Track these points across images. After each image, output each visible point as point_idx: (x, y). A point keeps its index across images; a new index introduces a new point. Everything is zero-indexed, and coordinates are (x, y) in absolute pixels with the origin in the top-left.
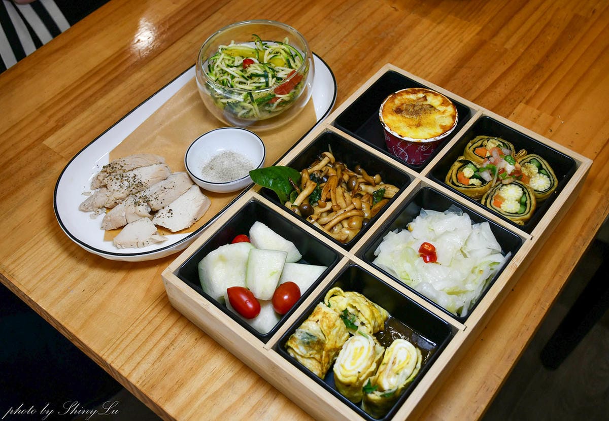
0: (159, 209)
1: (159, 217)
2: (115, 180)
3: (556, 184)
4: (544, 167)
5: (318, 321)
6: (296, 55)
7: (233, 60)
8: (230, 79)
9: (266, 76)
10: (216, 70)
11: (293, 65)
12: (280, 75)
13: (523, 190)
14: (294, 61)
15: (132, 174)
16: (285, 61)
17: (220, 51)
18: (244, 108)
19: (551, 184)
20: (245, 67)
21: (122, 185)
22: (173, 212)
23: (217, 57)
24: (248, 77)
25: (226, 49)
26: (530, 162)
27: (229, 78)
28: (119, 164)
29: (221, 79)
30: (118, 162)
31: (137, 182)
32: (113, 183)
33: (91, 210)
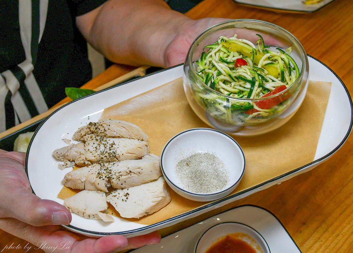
0: (118, 188)
1: (115, 196)
2: (94, 140)
6: (294, 69)
7: (229, 54)
8: (215, 75)
9: (253, 83)
10: (208, 59)
11: (287, 77)
12: (269, 85)
14: (290, 75)
15: (111, 141)
16: (279, 71)
17: (219, 41)
18: (217, 110)
20: (236, 66)
21: (98, 147)
22: (129, 197)
23: (213, 47)
24: (235, 77)
25: (226, 41)
27: (215, 73)
28: (103, 127)
29: (207, 70)
30: (104, 125)
31: (111, 151)
32: (91, 143)
33: (62, 160)
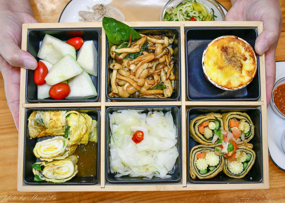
3: (241, 177)
4: (249, 163)
5: (52, 119)
13: (218, 164)
19: (239, 174)
26: (247, 154)
